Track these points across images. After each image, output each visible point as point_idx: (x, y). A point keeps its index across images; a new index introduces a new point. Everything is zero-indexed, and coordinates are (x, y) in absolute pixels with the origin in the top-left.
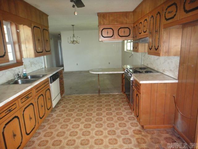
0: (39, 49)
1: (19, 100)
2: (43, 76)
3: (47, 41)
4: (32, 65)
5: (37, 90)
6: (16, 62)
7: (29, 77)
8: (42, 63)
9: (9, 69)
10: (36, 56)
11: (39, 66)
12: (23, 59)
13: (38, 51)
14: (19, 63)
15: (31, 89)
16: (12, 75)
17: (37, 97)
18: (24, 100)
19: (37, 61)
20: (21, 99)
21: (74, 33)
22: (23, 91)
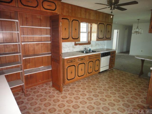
0: (101, 36)
1: (78, 59)
2: (98, 52)
3: (109, 31)
4: (97, 45)
5: (89, 58)
6: (87, 42)
7: (91, 51)
8: (105, 45)
9: (82, 45)
10: (97, 40)
11: (102, 46)
12: (91, 41)
13: (99, 38)
14: (89, 43)
15: (86, 56)
16: (83, 48)
17: (89, 61)
18: (80, 60)
19: (100, 43)
20: (79, 59)
21: (138, 26)
22: (80, 56)
